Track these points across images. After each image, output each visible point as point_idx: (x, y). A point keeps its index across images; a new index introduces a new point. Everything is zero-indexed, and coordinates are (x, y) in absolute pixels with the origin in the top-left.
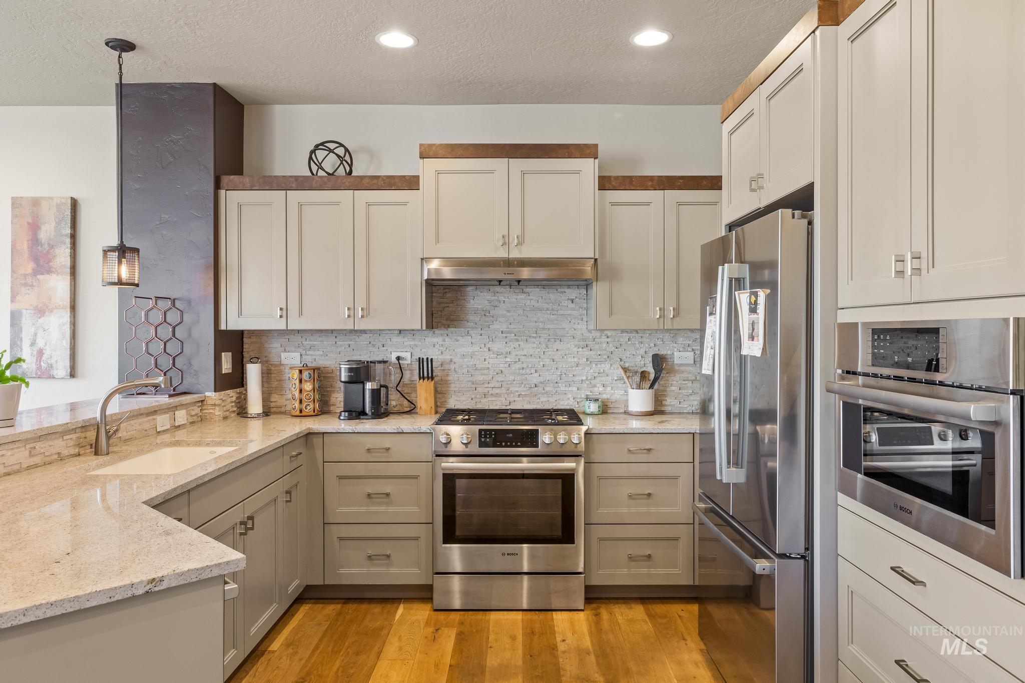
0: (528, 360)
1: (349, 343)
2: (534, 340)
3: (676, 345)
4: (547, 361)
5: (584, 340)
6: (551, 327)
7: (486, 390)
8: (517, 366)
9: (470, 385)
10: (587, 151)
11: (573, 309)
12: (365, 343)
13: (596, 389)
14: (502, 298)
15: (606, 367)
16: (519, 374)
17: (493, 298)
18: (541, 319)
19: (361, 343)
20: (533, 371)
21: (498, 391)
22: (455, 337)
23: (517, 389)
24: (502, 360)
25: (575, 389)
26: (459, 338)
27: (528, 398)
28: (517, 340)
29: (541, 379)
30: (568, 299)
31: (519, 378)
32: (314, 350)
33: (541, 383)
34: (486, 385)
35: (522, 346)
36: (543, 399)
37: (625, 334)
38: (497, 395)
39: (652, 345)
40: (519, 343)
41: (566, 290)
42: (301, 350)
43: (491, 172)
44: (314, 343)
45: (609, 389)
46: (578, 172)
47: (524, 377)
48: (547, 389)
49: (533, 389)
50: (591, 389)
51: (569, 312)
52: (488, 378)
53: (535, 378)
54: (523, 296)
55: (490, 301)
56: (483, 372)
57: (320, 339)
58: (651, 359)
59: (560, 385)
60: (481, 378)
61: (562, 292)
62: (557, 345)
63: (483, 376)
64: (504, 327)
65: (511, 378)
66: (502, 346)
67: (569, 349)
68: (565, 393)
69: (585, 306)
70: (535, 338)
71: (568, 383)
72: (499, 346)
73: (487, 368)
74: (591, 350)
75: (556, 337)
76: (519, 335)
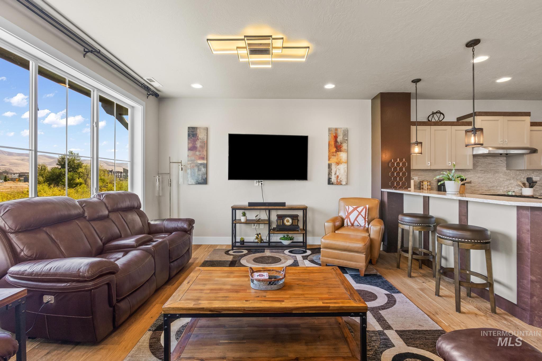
0: (488, 179)
3: (533, 175)
4: (494, 179)
5: (505, 173)
6: (495, 169)
8: (484, 181)
9: (470, 187)
10: (528, 114)
11: (502, 163)
13: (509, 188)
14: (480, 160)
15: (512, 181)
16: (485, 184)
18: (492, 167)
21: (479, 189)
23: (484, 188)
24: (480, 179)
26: (466, 172)
27: (488, 191)
28: (484, 173)
29: (492, 185)
30: (500, 161)
31: (485, 185)
32: (422, 176)
35: (486, 175)
36: (493, 191)
37: (518, 171)
38: (479, 190)
39: (527, 174)
41: (500, 158)
42: (417, 176)
43: (498, 120)
44: (422, 174)
45: (514, 188)
46: (524, 121)
48: (494, 188)
49: (489, 188)
50: (507, 188)
51: (500, 164)
52: (475, 185)
53: (490, 185)
55: (476, 161)
56: (475, 183)
58: (526, 179)
61: (498, 158)
62: (497, 175)
64: (481, 169)
65: (482, 185)
66: (480, 175)
67: (500, 176)
68: (499, 190)
69: (506, 162)
70: (490, 172)
71: (501, 186)
72: (479, 175)
73: (475, 182)
74: (508, 176)
75: (497, 172)
76: (485, 172)
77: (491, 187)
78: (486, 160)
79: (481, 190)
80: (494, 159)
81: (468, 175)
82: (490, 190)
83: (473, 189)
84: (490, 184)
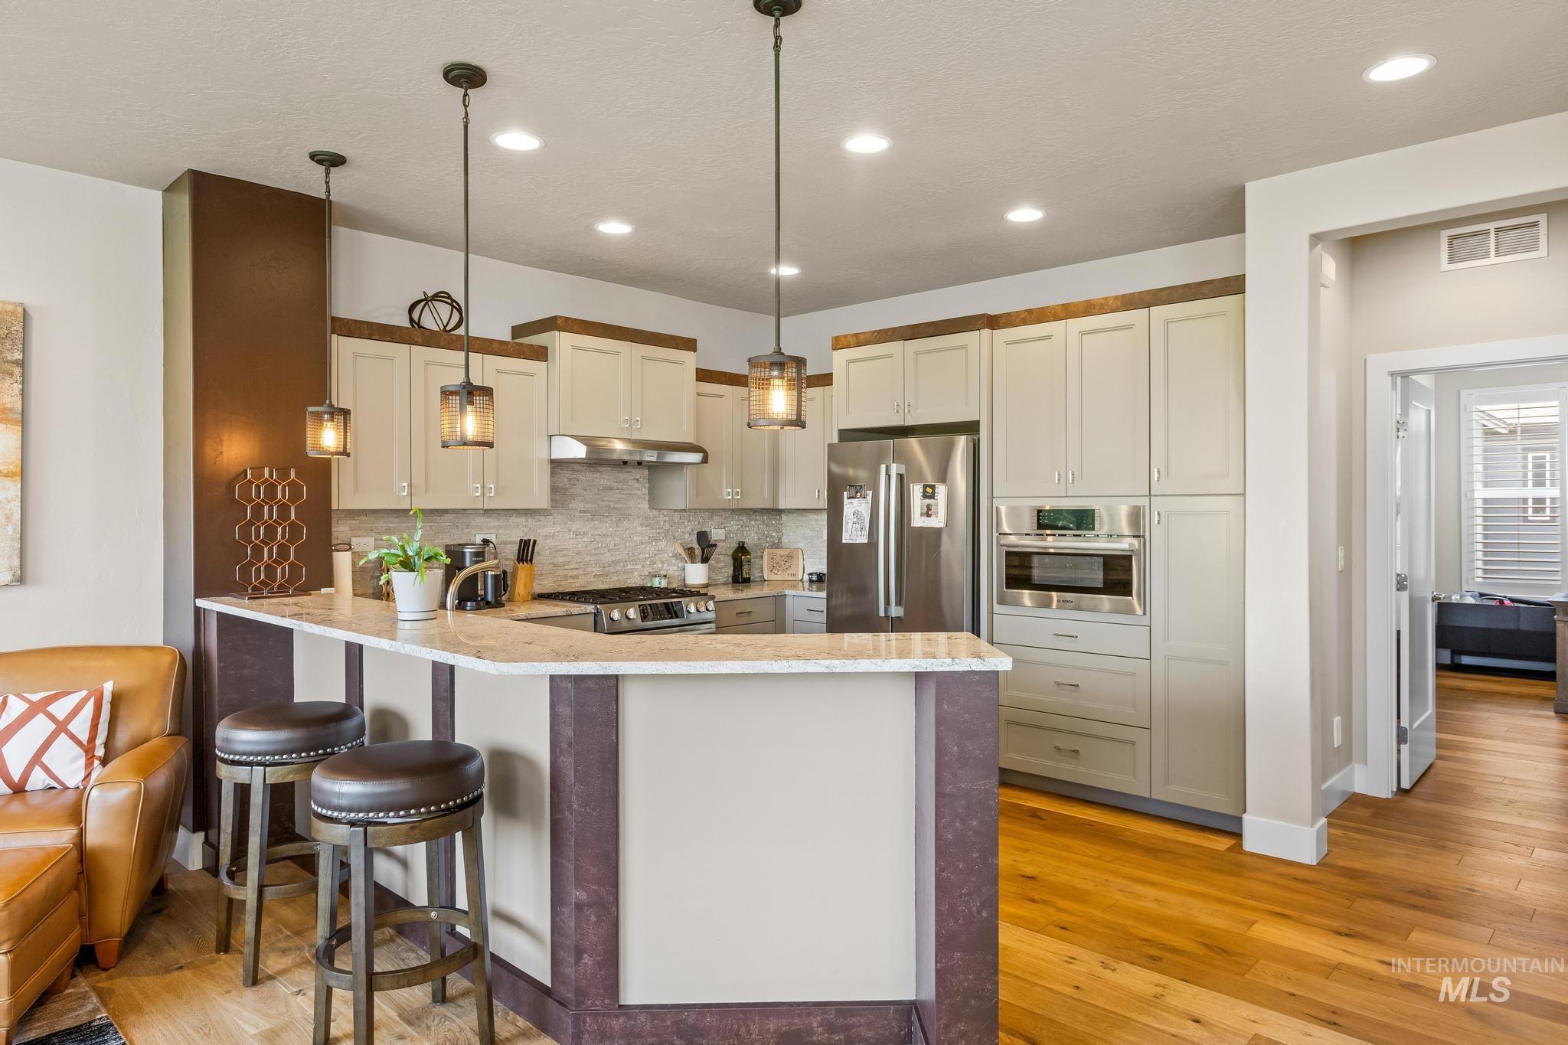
0: (601, 539)
1: (431, 524)
2: (606, 519)
3: (712, 523)
4: (617, 540)
5: (647, 518)
6: (620, 506)
7: (566, 572)
8: (592, 546)
9: (550, 567)
10: (689, 345)
11: (638, 489)
12: (448, 524)
13: (655, 566)
15: (663, 544)
16: (594, 554)
17: (572, 476)
18: (612, 499)
19: (443, 524)
20: (606, 551)
21: (576, 572)
22: (538, 517)
24: (580, 540)
25: (640, 567)
26: (542, 518)
27: (602, 579)
28: (592, 520)
29: (613, 558)
30: (635, 479)
31: (594, 558)
33: (613, 562)
34: (566, 567)
35: (596, 526)
36: (615, 578)
37: (677, 513)
38: (577, 577)
39: (697, 523)
40: (593, 523)
41: (633, 470)
42: (373, 534)
43: (617, 353)
44: (390, 525)
45: (665, 565)
46: (681, 363)
47: (598, 557)
48: (618, 568)
50: (651, 566)
51: (633, 492)
52: (567, 559)
53: (607, 558)
54: (598, 475)
55: (570, 480)
56: (564, 553)
57: (397, 520)
58: (696, 536)
59: (628, 563)
60: (562, 560)
61: (629, 472)
62: (625, 524)
63: (565, 558)
64: (581, 506)
65: (587, 558)
66: (579, 526)
67: (635, 528)
68: (631, 571)
69: (647, 485)
70: (607, 517)
71: (635, 561)
72: (577, 526)
73: (567, 549)
74: (653, 528)
75: (625, 516)
76: (595, 515)
77: (609, 566)
78: (596, 478)
79: (583, 576)
80: (617, 474)
81: (544, 526)
82: (606, 576)
83: (561, 572)
84: (608, 554)
